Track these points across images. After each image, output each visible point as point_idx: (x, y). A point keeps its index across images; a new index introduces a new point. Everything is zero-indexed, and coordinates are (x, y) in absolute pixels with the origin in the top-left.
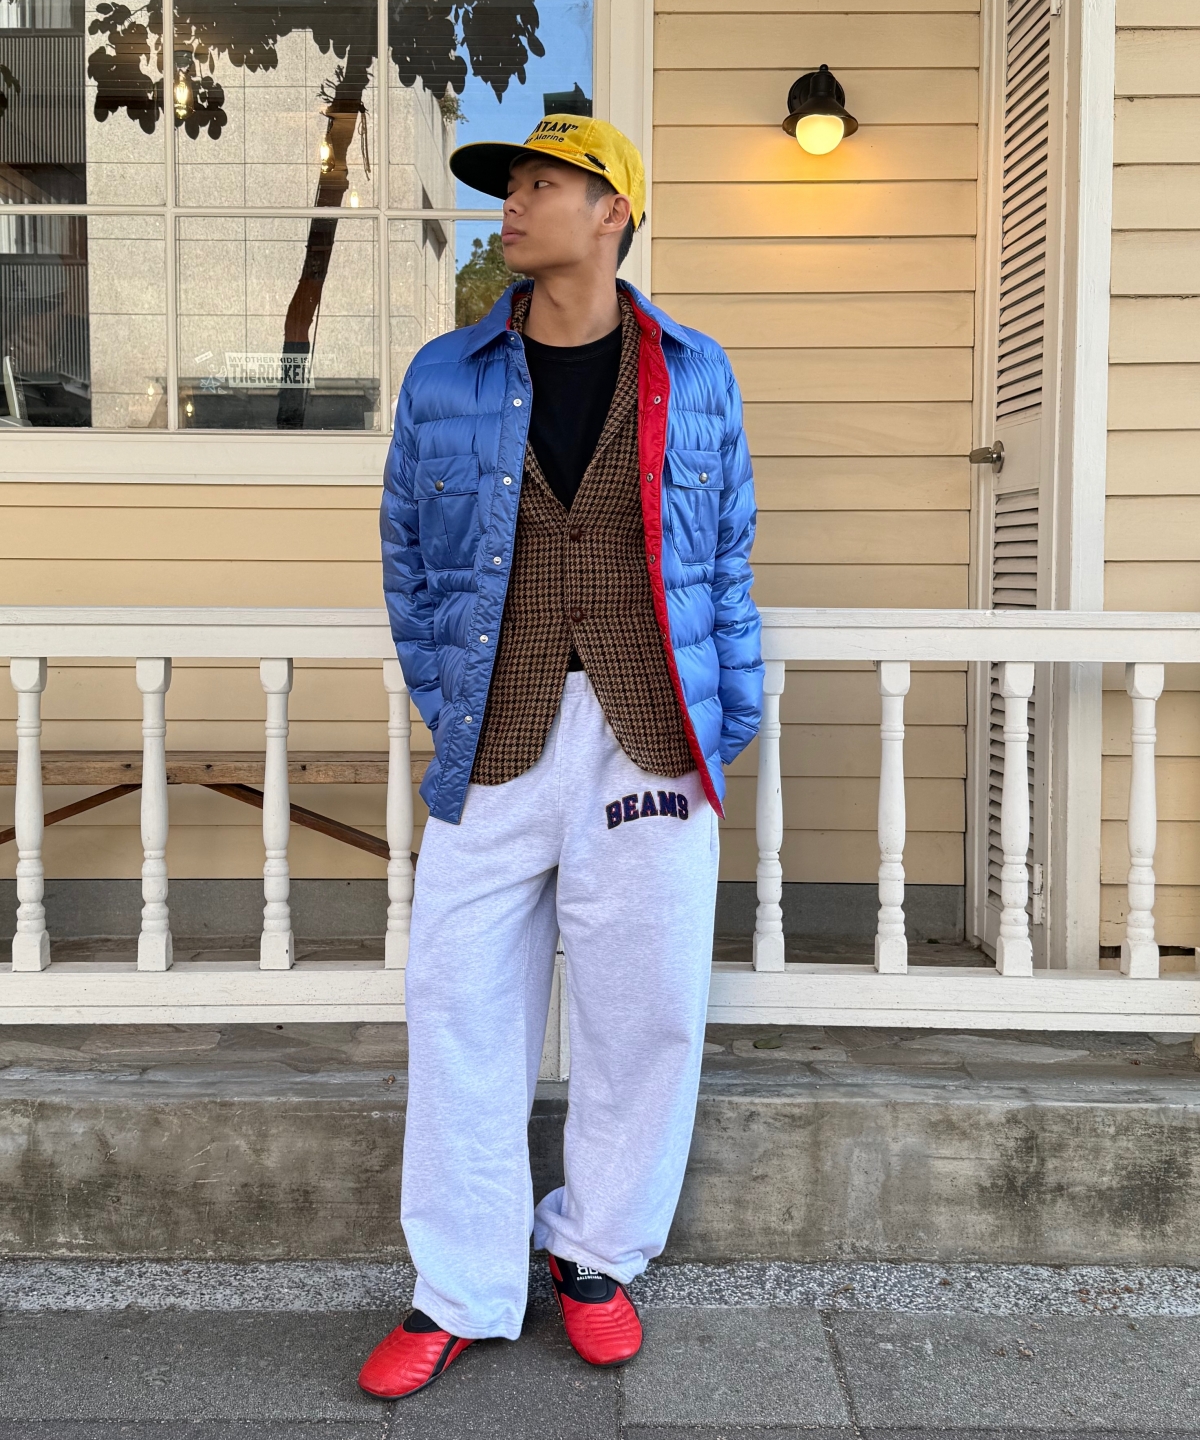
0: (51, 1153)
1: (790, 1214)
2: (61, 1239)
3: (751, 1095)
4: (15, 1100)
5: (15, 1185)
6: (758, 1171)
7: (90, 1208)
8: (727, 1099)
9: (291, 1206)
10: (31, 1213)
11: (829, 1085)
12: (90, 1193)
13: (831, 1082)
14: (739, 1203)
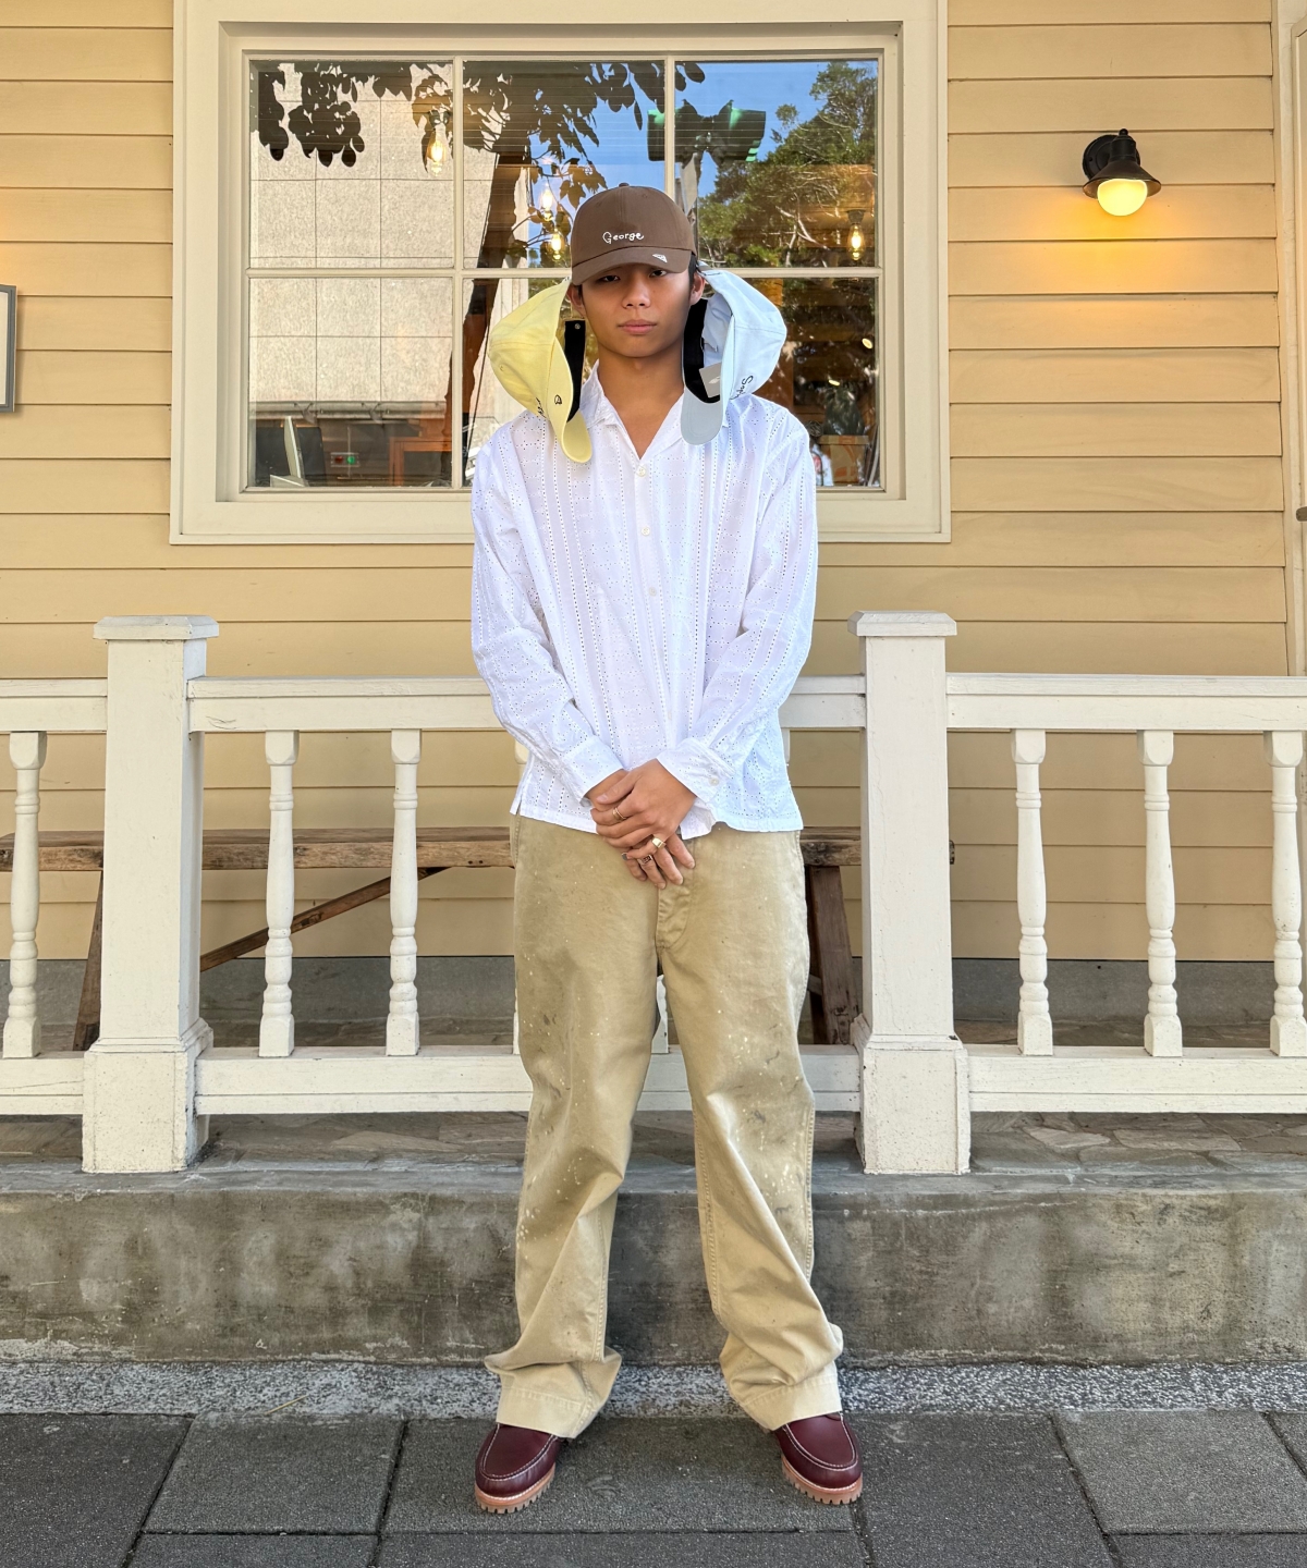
0: (440, 1249)
1: (1208, 1311)
2: (451, 1343)
3: (1164, 1188)
4: (405, 1195)
5: (404, 1285)
6: (1174, 1266)
7: (480, 1308)
8: (1140, 1191)
9: (690, 1306)
10: (420, 1316)
11: (1237, 1175)
12: (482, 1294)
13: (1238, 1172)
14: (1155, 1301)
